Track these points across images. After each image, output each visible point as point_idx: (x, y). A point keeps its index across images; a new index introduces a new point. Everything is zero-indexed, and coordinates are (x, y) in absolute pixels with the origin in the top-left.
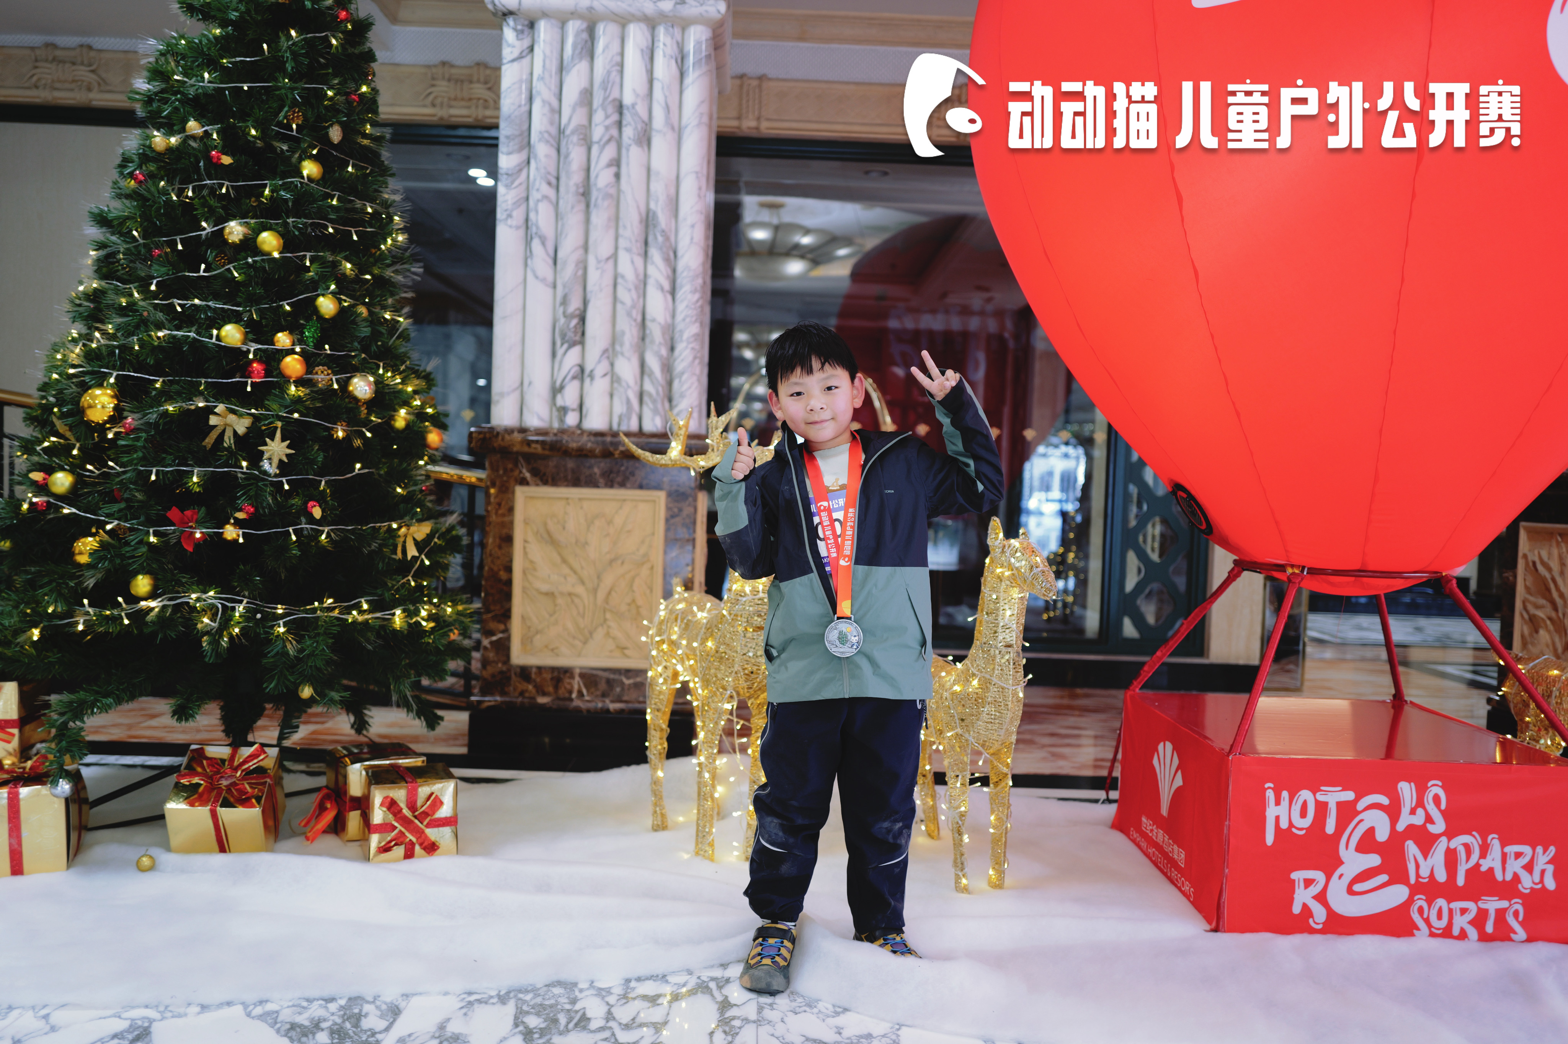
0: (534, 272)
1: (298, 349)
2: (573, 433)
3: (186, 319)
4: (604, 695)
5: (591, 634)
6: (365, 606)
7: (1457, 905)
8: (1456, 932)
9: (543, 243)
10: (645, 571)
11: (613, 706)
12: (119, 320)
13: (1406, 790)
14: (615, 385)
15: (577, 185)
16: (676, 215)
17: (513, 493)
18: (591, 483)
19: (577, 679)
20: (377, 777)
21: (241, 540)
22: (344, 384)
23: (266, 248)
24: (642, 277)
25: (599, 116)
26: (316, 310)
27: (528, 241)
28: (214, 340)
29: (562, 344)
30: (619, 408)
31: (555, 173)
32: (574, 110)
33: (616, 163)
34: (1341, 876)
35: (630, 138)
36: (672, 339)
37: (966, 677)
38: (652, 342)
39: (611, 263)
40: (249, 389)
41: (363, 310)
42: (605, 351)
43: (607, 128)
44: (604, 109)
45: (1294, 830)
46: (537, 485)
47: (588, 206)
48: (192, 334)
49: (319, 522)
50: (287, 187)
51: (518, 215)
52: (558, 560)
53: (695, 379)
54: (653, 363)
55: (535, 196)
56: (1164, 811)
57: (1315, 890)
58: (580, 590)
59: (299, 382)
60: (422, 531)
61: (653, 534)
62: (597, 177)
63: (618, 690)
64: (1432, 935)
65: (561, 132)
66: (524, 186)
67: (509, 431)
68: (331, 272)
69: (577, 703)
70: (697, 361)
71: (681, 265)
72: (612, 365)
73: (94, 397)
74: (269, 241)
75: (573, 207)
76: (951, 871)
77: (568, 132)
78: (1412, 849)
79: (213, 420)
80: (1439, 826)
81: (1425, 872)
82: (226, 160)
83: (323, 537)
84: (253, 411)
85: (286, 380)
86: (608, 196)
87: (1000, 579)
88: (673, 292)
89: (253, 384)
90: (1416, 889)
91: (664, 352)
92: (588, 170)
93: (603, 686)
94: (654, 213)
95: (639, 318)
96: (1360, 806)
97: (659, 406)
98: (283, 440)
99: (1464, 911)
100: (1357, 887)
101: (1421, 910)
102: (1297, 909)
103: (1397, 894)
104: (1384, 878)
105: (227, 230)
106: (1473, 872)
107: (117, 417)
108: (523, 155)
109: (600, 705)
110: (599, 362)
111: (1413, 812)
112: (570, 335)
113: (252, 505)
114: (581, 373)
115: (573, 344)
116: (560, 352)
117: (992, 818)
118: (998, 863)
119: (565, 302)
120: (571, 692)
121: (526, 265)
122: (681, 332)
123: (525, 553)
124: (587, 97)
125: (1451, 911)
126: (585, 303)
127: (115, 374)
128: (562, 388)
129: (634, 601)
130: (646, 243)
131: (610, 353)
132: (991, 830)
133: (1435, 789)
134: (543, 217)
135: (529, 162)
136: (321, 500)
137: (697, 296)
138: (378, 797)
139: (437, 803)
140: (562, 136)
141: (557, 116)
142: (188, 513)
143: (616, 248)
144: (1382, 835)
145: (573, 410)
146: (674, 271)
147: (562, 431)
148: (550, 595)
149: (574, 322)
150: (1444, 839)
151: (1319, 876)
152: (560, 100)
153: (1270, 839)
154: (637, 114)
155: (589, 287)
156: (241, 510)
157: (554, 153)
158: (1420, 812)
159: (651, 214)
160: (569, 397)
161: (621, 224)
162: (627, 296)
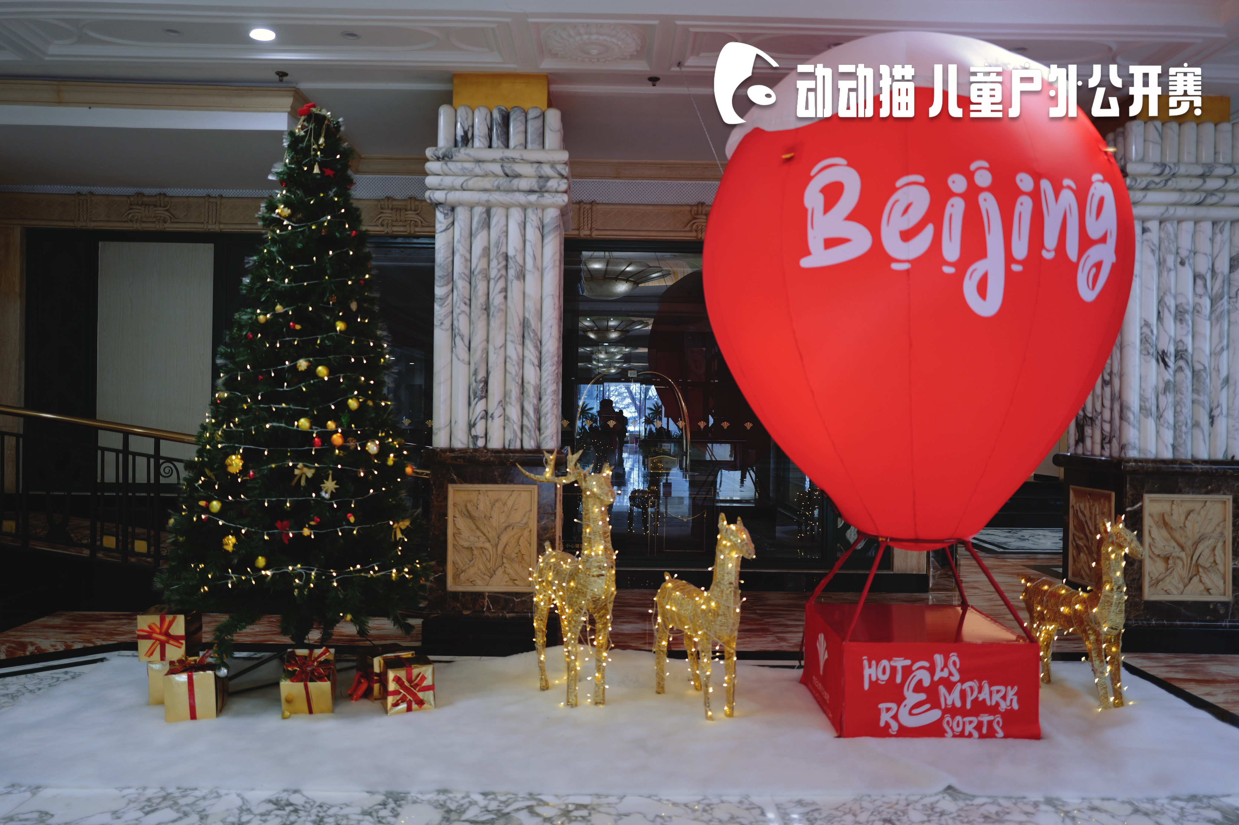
0: (457, 356)
1: (340, 431)
2: (482, 452)
3: (279, 415)
4: (502, 609)
5: (495, 572)
6: (376, 568)
7: (967, 719)
8: (967, 733)
9: (462, 339)
10: (526, 533)
11: (509, 616)
12: (243, 417)
13: (939, 659)
14: (507, 422)
15: (482, 305)
16: (541, 320)
17: (447, 488)
18: (494, 481)
19: (487, 599)
20: (390, 664)
21: (313, 537)
22: (364, 446)
23: (321, 375)
24: (521, 357)
25: (494, 263)
26: (347, 406)
27: (453, 337)
28: (295, 428)
29: (474, 399)
30: (509, 435)
31: (468, 297)
32: (479, 260)
33: (505, 290)
34: (905, 706)
35: (512, 276)
36: (540, 393)
37: (708, 600)
38: (528, 396)
39: (503, 349)
40: (313, 453)
41: (370, 403)
42: (500, 402)
43: (499, 270)
44: (497, 259)
45: (879, 682)
46: (461, 483)
47: (488, 315)
48: (283, 425)
49: (354, 524)
50: (329, 338)
51: (447, 323)
52: (474, 527)
53: (554, 417)
54: (530, 409)
55: (457, 311)
56: (821, 673)
57: (892, 713)
58: (487, 545)
59: (340, 448)
60: (405, 524)
61: (531, 511)
62: (493, 299)
63: (511, 605)
64: (954, 736)
65: (471, 272)
66: (450, 305)
67: (444, 451)
68: (354, 384)
69: (488, 614)
70: (555, 406)
71: (544, 350)
72: (504, 409)
73: (232, 460)
74: (322, 370)
75: (479, 318)
76: (702, 708)
77: (476, 273)
78: (942, 690)
79: (297, 472)
80: (956, 677)
81: (949, 702)
82: (298, 327)
83: (355, 532)
84: (316, 465)
85: (334, 447)
86: (500, 310)
87: (725, 546)
88: (540, 366)
89: (316, 450)
90: (945, 711)
91: (535, 401)
92: (488, 295)
93: (502, 603)
94: (528, 319)
95: (520, 382)
96: (915, 667)
97: (533, 433)
98: (333, 480)
99: (971, 722)
100: (914, 711)
101: (948, 723)
102: (882, 724)
103: (935, 715)
104: (928, 706)
105: (298, 364)
106: (975, 701)
107: (244, 471)
108: (450, 287)
109: (501, 615)
110: (497, 408)
111: (942, 670)
112: (479, 393)
113: (319, 518)
114: (486, 415)
115: (481, 398)
116: (473, 403)
117: (726, 678)
118: (730, 703)
119: (475, 373)
120: (483, 607)
121: (452, 351)
123: (455, 524)
124: (486, 251)
125: (964, 723)
126: (488, 373)
127: (242, 447)
128: (475, 424)
129: (520, 551)
130: (523, 337)
131: (503, 403)
132: (725, 685)
133: (954, 657)
134: (462, 324)
135: (453, 291)
136: (353, 512)
137: (554, 367)
138: (391, 675)
139: (424, 678)
140: (472, 275)
141: (469, 263)
142: (285, 523)
143: (506, 340)
144: (926, 683)
145: (482, 437)
146: (540, 353)
147: (476, 450)
148: (470, 549)
149: (482, 385)
150: (959, 685)
151: (893, 706)
152: (471, 253)
153: (866, 686)
154: (516, 261)
155: (490, 365)
156: (313, 520)
157: (468, 285)
158: (946, 670)
159: (526, 320)
160: (479, 430)
161: (508, 326)
162: (513, 369)
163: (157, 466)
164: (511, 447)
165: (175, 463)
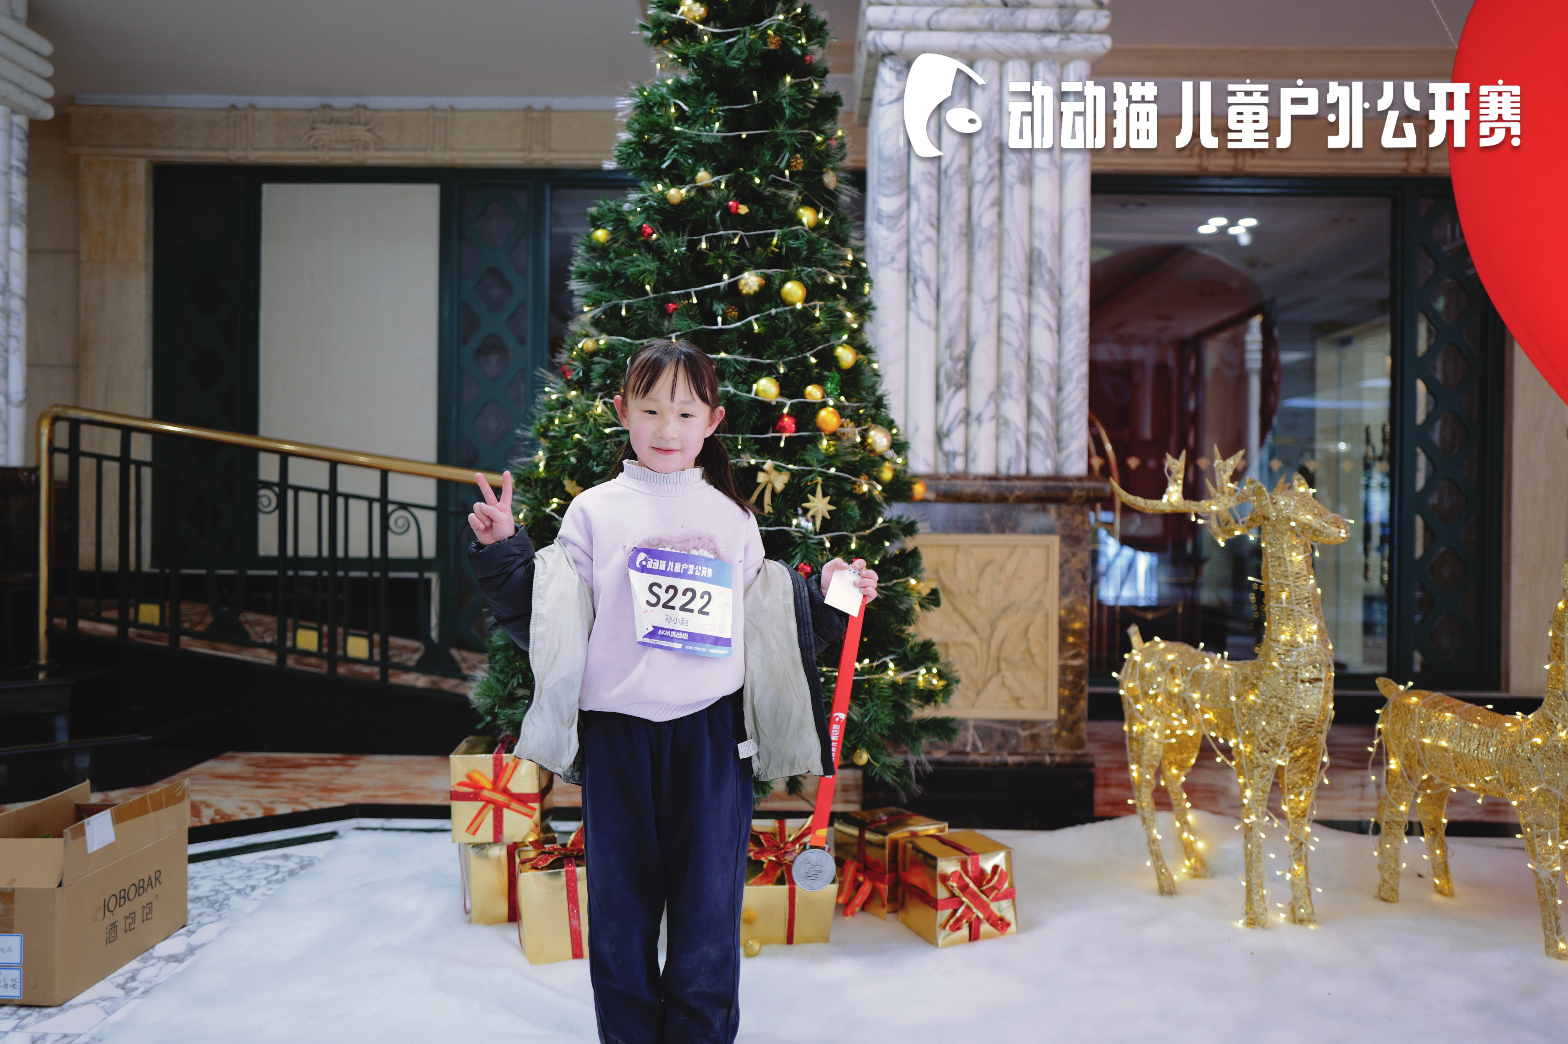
0: (918, 315)
1: (831, 402)
2: (962, 478)
4: (1000, 747)
5: (988, 684)
6: (892, 666)
9: (928, 286)
10: (1039, 619)
11: (1012, 759)
14: (1003, 428)
15: (960, 226)
16: (1060, 253)
19: (971, 731)
23: (789, 298)
24: (1027, 317)
25: (980, 156)
26: (836, 361)
27: (910, 282)
28: (754, 395)
29: (949, 387)
30: (1007, 451)
31: (936, 213)
32: (956, 150)
33: (999, 202)
35: (1013, 177)
36: (1059, 379)
38: (1040, 383)
39: (995, 304)
40: (783, 444)
42: (992, 394)
43: (990, 167)
44: (987, 148)
47: (971, 245)
48: (730, 390)
50: (790, 235)
51: (898, 258)
52: (949, 608)
54: (1042, 404)
55: (917, 238)
58: (973, 639)
59: (830, 436)
61: (1048, 580)
62: (981, 217)
63: (1014, 742)
65: (941, 172)
66: (905, 228)
68: (839, 321)
69: (972, 756)
71: (1067, 303)
72: (998, 407)
74: (793, 291)
75: (955, 249)
77: (951, 172)
82: (744, 210)
84: (791, 466)
86: (991, 236)
88: (1059, 331)
89: (786, 439)
91: (1053, 392)
92: (969, 210)
93: (998, 738)
94: (1040, 252)
95: (1025, 359)
97: (1048, 447)
98: (825, 496)
105: (743, 282)
108: (902, 198)
109: (998, 758)
110: (987, 404)
112: (957, 378)
114: (967, 417)
115: (959, 388)
116: (946, 395)
119: (950, 345)
120: (965, 745)
121: (908, 307)
122: (1070, 372)
126: (970, 346)
128: (948, 434)
129: (1028, 649)
130: (1030, 282)
131: (997, 394)
134: (925, 260)
135: (908, 204)
140: (943, 177)
143: (1000, 288)
145: (961, 455)
146: (1060, 309)
147: (951, 477)
149: (961, 365)
152: (940, 141)
155: (973, 331)
157: (934, 193)
159: (1035, 254)
160: (954, 443)
161: (1005, 263)
162: (1012, 336)
163: (385, 517)
164: (1013, 472)
165: (416, 511)
